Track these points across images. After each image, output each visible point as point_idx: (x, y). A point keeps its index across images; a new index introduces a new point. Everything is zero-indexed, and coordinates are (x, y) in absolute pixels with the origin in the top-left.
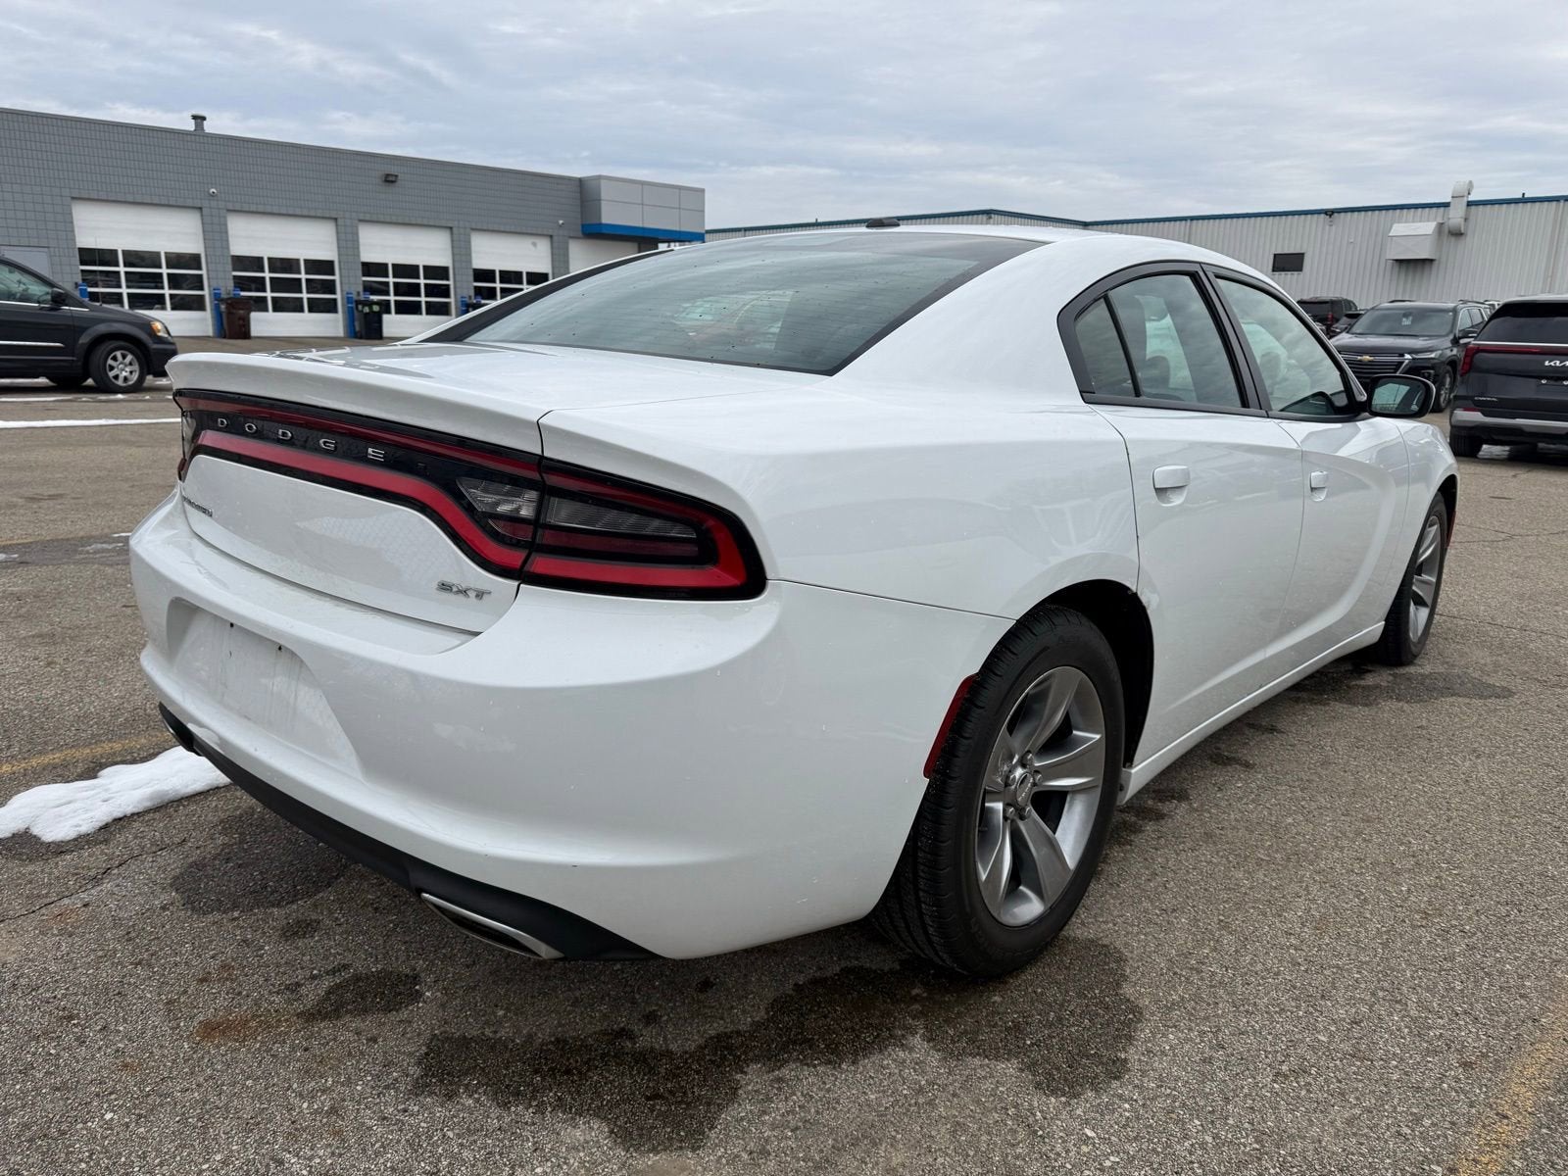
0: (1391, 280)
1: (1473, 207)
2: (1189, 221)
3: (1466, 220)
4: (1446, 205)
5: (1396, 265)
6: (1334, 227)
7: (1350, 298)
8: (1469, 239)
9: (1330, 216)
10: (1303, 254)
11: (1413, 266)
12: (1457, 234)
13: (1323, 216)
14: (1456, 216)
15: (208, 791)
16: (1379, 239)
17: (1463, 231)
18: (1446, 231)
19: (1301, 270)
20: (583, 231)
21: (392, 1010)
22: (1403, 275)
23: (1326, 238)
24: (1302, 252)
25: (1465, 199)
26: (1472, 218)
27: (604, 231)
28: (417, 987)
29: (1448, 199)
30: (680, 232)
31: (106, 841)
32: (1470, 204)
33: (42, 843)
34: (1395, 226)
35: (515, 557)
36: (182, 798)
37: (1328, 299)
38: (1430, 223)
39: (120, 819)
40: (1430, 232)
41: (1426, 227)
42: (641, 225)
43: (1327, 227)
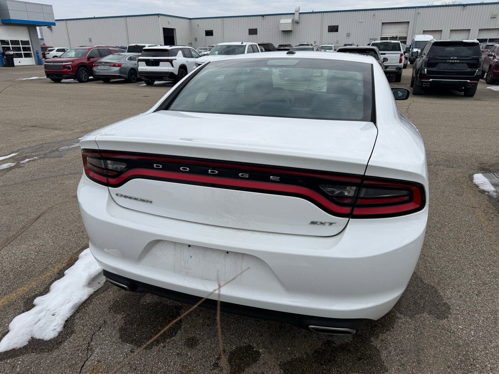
0: (281, 37)
1: (301, 14)
2: (222, 18)
3: (299, 18)
4: (294, 14)
5: (282, 32)
6: (264, 20)
7: (271, 43)
8: (300, 24)
9: (263, 17)
10: (256, 29)
11: (287, 33)
12: (297, 23)
13: (261, 17)
14: (296, 17)
15: (89, 298)
16: (277, 25)
17: (299, 22)
18: (294, 22)
19: (257, 34)
20: (2, 22)
21: (256, 361)
22: (284, 36)
23: (263, 24)
24: (256, 28)
25: (298, 12)
26: (301, 18)
27: (12, 22)
28: (255, 349)
29: (294, 12)
30: (45, 22)
31: (73, 332)
32: (300, 13)
33: (46, 341)
34: (281, 20)
35: (347, 210)
36: (82, 304)
37: (266, 43)
38: (290, 19)
39: (67, 320)
40: (290, 22)
41: (289, 21)
42: (28, 20)
43: (263, 20)
